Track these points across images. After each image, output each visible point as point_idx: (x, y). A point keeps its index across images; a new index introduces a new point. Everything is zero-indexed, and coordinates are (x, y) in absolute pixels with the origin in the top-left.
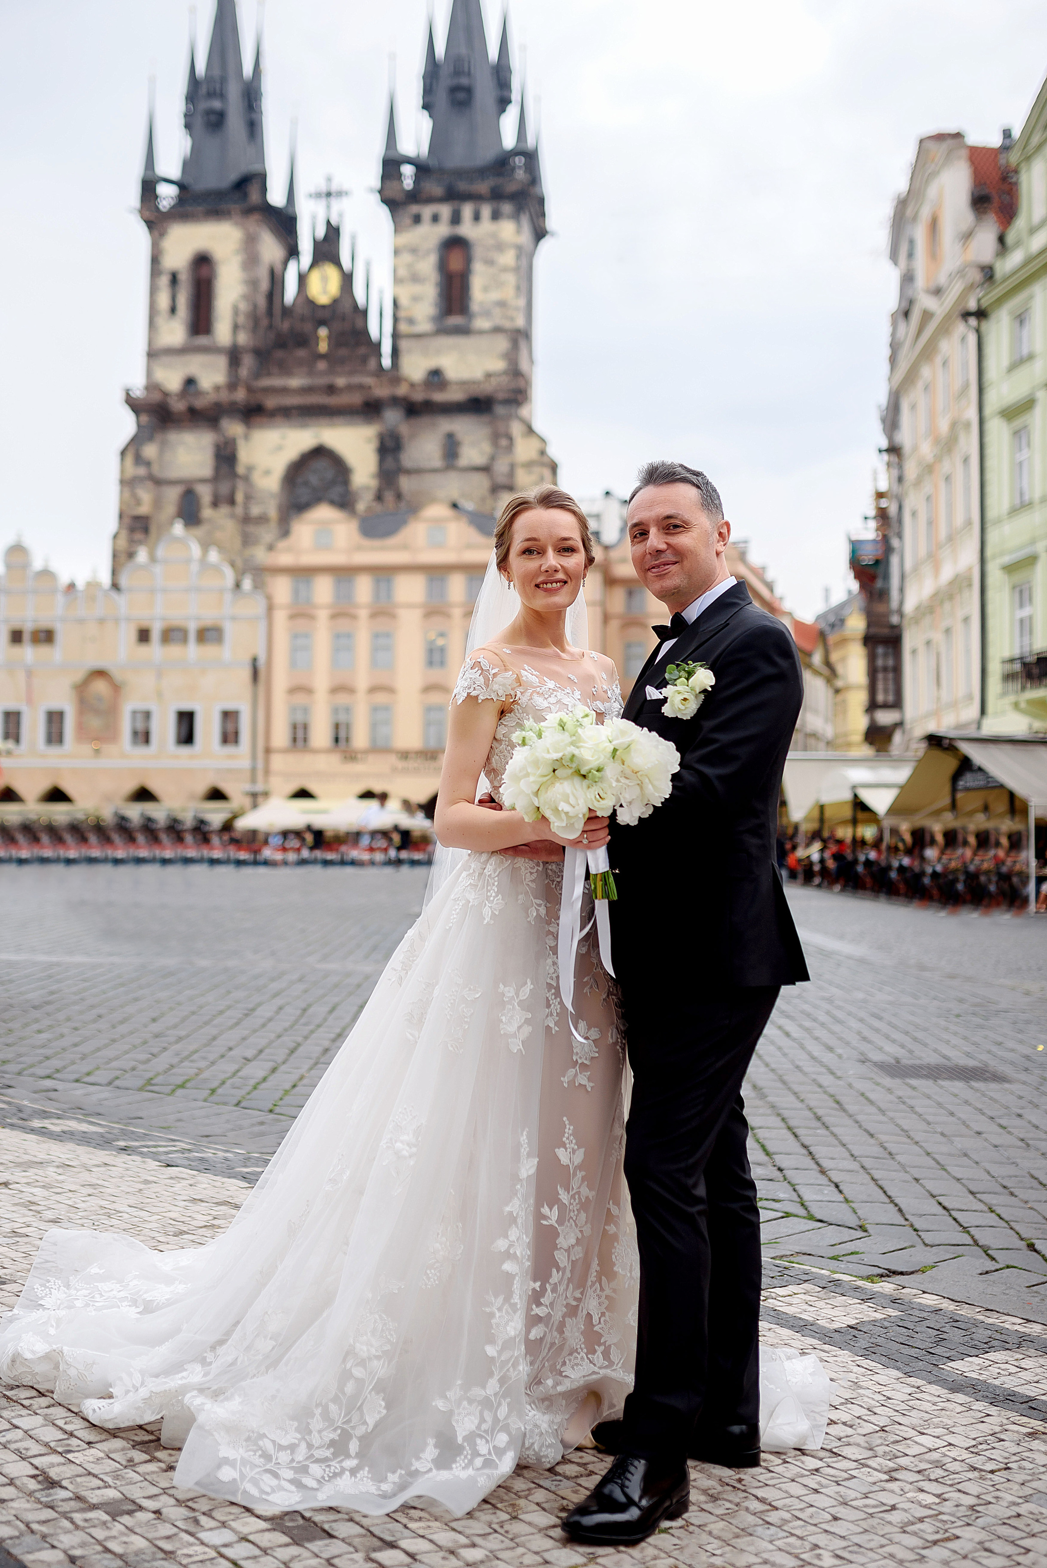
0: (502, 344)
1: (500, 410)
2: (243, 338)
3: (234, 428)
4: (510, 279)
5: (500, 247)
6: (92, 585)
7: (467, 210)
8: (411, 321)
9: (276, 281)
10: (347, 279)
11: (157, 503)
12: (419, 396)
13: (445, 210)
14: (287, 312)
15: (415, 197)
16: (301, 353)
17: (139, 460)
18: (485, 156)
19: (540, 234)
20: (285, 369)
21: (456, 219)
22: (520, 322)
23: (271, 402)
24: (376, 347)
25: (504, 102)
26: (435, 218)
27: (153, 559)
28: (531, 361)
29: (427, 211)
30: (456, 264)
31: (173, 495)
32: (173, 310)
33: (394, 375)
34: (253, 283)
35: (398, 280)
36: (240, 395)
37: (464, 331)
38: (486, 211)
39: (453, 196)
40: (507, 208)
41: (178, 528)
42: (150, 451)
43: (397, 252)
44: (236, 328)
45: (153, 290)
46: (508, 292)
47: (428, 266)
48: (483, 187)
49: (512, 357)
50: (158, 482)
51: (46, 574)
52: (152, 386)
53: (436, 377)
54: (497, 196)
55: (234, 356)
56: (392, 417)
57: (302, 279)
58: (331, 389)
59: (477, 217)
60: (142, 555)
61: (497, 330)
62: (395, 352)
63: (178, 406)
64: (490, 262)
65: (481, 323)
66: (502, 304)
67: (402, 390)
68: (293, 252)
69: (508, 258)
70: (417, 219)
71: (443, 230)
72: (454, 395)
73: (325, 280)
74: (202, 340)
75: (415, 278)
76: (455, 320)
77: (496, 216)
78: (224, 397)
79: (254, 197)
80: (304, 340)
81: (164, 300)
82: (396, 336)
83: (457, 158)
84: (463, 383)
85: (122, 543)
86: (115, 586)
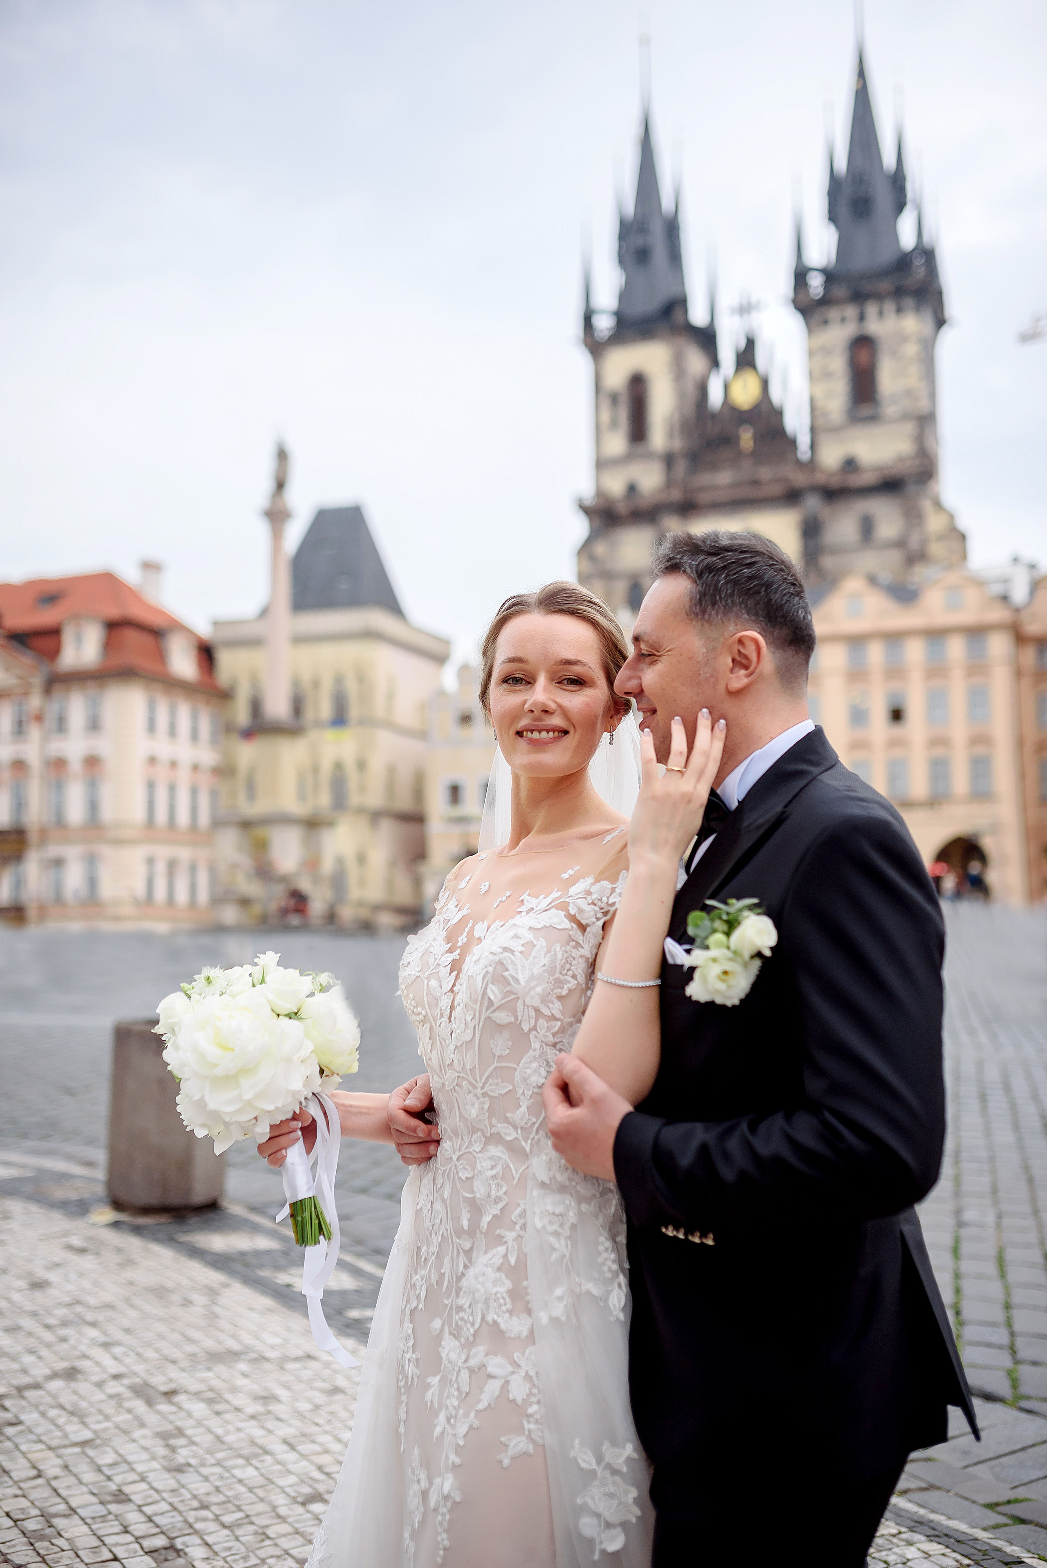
0: (909, 428)
1: (911, 489)
2: (678, 444)
3: (672, 524)
4: (914, 369)
5: (904, 339)
7: (871, 309)
8: (825, 414)
9: (703, 390)
10: (765, 383)
11: (609, 595)
12: (835, 482)
13: (851, 311)
14: (714, 417)
15: (825, 302)
16: (727, 452)
17: (592, 558)
18: (886, 257)
19: (940, 322)
20: (714, 467)
21: (862, 318)
22: (923, 405)
23: (703, 498)
24: (793, 443)
25: (900, 205)
26: (843, 320)
28: (937, 441)
29: (833, 313)
30: (863, 357)
31: (621, 588)
32: (614, 424)
33: (811, 465)
34: (681, 394)
35: (812, 379)
36: (676, 495)
37: (874, 419)
38: (889, 307)
39: (859, 297)
40: (909, 302)
42: (600, 549)
43: (811, 353)
44: (670, 435)
45: (598, 408)
46: (913, 378)
47: (839, 364)
48: (885, 286)
49: (920, 440)
50: (608, 575)
52: (600, 493)
53: (850, 465)
54: (899, 293)
55: (669, 460)
56: (812, 503)
57: (726, 387)
58: (756, 483)
59: (881, 313)
61: (905, 417)
62: (813, 446)
63: (622, 508)
64: (895, 354)
65: (890, 410)
66: (908, 392)
67: (820, 479)
68: (715, 363)
69: (911, 349)
70: (826, 322)
71: (850, 330)
72: (867, 478)
73: (746, 386)
74: (641, 449)
75: (827, 375)
76: (866, 410)
77: (899, 310)
78: (663, 497)
79: (678, 316)
80: (728, 440)
81: (606, 416)
82: (813, 430)
83: (861, 262)
84: (876, 469)
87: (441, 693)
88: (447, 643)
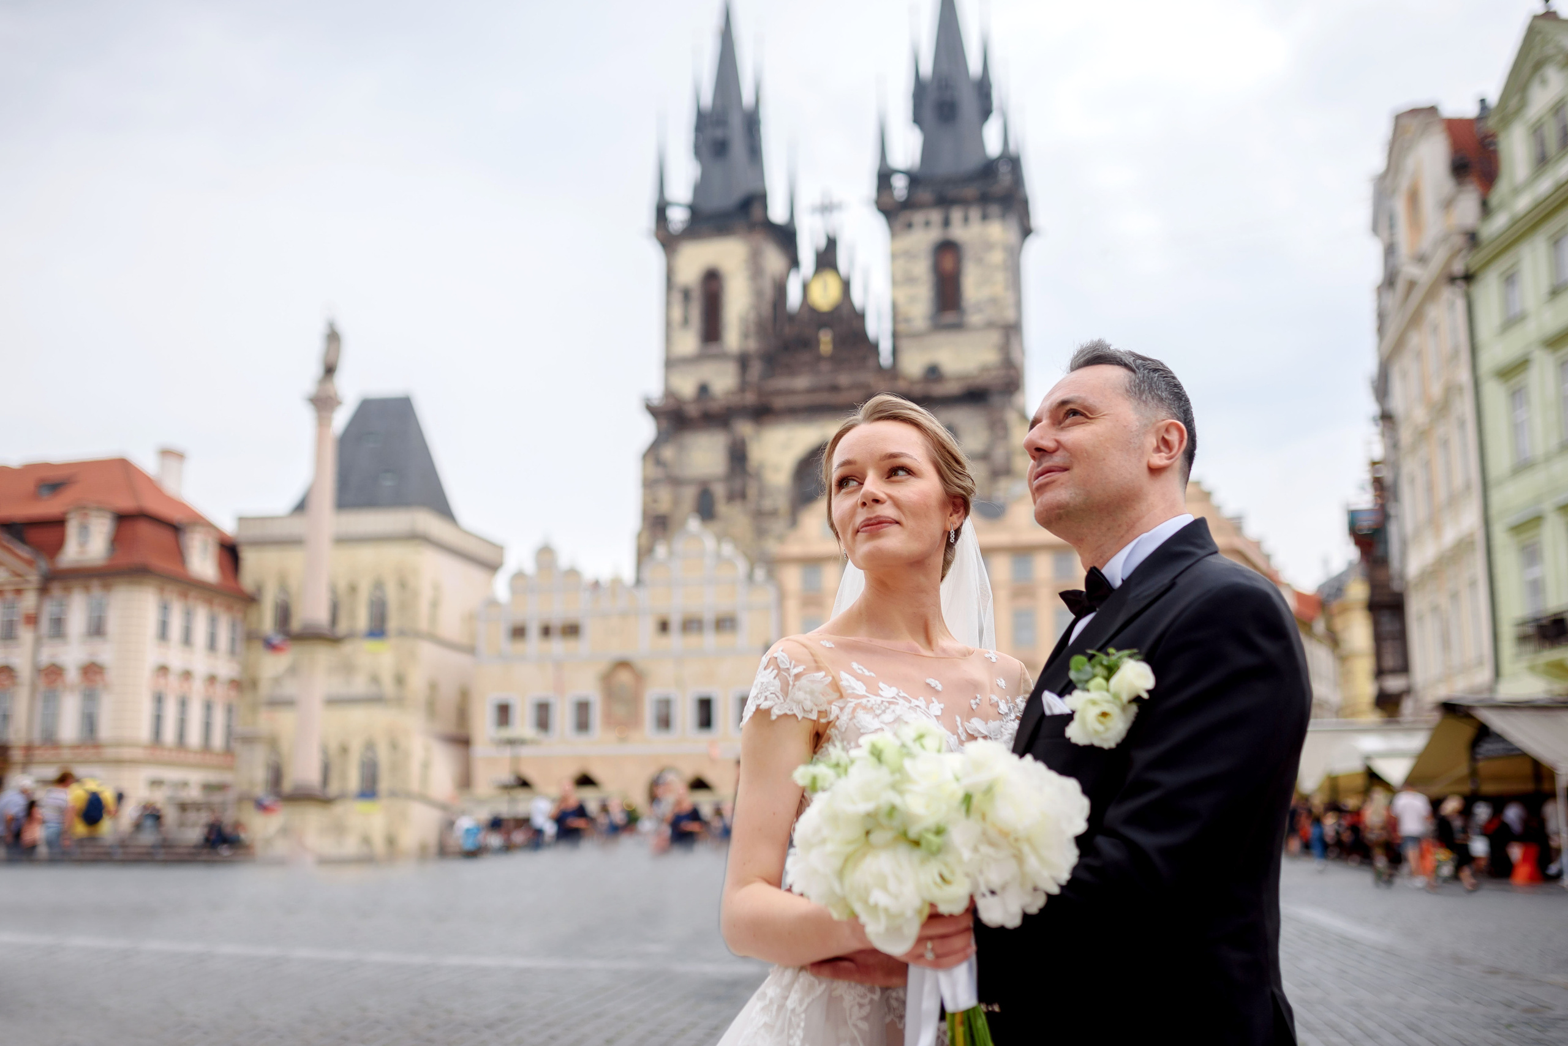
0: (995, 337)
1: (996, 400)
2: (752, 345)
3: (744, 428)
4: (1000, 277)
5: (989, 246)
6: (616, 582)
7: (956, 215)
8: (907, 320)
9: (781, 290)
10: (846, 285)
11: (676, 502)
12: (918, 391)
13: (935, 216)
14: (792, 318)
15: (908, 205)
16: (805, 356)
17: (659, 462)
18: (971, 163)
19: (1026, 231)
20: (791, 371)
21: (946, 223)
22: (1010, 315)
23: (779, 402)
24: (874, 348)
25: (986, 112)
26: (927, 224)
27: (671, 553)
28: (1023, 352)
29: (918, 217)
30: (948, 263)
31: (689, 494)
32: (686, 321)
33: (893, 373)
34: (758, 293)
35: (895, 283)
36: (750, 398)
37: (958, 326)
38: (975, 213)
39: (944, 202)
40: (994, 209)
41: (694, 524)
42: (668, 453)
43: (894, 256)
44: (745, 336)
45: (668, 304)
46: (998, 286)
47: (922, 268)
48: (970, 191)
49: (1005, 349)
50: (676, 482)
51: (573, 573)
52: (669, 393)
53: (933, 373)
54: (984, 200)
55: (743, 361)
57: (805, 287)
58: (835, 388)
59: (966, 220)
60: (661, 550)
61: (990, 325)
62: (895, 352)
63: (692, 410)
64: (980, 261)
65: (974, 318)
66: (994, 301)
67: (902, 386)
68: (794, 262)
69: (997, 257)
70: (909, 226)
71: (934, 235)
72: (951, 388)
73: (825, 287)
74: (713, 349)
75: (911, 280)
76: (950, 317)
77: (985, 217)
78: (736, 400)
79: (756, 212)
80: (807, 343)
81: (677, 313)
82: (895, 335)
83: (946, 166)
84: (960, 378)
85: (644, 541)
86: (639, 582)
87: (492, 603)
88: (499, 549)
